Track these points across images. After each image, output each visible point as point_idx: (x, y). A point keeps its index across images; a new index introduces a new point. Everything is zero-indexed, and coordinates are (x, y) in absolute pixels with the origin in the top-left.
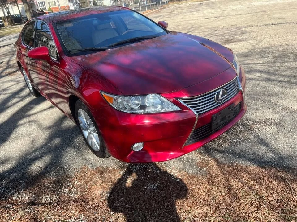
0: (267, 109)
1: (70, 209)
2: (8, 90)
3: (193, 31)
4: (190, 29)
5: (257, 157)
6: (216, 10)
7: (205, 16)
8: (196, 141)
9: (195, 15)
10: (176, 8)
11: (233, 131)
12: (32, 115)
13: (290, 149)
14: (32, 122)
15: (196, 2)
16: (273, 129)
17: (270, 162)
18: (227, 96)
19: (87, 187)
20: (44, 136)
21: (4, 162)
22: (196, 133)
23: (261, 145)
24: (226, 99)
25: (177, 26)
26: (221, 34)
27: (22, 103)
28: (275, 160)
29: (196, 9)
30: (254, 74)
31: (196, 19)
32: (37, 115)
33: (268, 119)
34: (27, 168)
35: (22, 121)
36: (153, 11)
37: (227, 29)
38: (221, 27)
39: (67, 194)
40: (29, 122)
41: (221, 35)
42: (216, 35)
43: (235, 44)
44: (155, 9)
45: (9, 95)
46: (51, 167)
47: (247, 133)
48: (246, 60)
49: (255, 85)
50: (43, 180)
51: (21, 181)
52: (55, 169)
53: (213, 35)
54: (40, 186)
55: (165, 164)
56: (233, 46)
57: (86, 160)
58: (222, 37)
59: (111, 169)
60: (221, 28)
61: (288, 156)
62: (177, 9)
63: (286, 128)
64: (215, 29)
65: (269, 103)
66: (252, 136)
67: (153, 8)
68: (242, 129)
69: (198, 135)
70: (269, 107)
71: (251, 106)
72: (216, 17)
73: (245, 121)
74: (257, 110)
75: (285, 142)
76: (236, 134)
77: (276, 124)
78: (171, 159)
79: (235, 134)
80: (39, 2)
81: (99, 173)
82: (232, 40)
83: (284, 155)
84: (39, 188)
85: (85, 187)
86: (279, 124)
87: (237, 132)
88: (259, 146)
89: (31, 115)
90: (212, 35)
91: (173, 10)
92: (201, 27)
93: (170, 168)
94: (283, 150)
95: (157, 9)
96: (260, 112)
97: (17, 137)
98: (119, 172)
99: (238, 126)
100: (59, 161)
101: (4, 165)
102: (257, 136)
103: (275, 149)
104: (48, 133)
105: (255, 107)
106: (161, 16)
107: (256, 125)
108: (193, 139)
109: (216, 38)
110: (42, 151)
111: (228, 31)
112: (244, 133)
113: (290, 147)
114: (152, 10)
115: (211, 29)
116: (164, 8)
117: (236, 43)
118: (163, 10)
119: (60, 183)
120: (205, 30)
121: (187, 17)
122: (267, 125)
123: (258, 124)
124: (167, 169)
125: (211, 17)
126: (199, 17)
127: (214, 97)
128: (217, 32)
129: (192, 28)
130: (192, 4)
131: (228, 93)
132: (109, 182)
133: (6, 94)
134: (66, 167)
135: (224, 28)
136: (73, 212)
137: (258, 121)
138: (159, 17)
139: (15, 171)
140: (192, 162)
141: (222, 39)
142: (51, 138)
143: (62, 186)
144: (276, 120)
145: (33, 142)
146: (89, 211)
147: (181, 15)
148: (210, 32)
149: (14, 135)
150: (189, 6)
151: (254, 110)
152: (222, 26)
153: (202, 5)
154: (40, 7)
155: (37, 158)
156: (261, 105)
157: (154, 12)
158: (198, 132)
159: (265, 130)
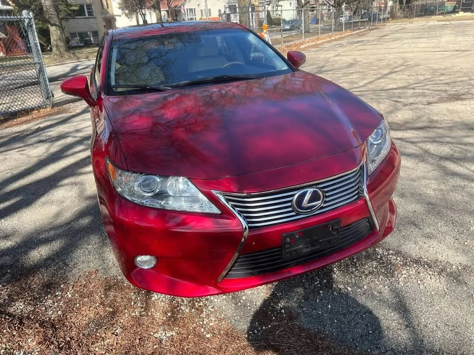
0: (449, 240)
1: (28, 335)
2: (81, 131)
3: (400, 71)
4: (396, 67)
5: (373, 332)
6: (466, 38)
7: (439, 47)
8: (251, 274)
9: (423, 44)
10: (396, 29)
11: (357, 270)
12: (85, 173)
13: (449, 335)
14: (76, 184)
15: (438, 21)
16: (438, 285)
17: (392, 350)
18: (326, 202)
19: (78, 305)
20: (76, 209)
21: (6, 237)
22: (252, 260)
23: (395, 309)
24: (322, 208)
25: (377, 61)
26: (448, 81)
27: (85, 153)
28: (405, 348)
29: (430, 33)
30: (468, 166)
31: (418, 52)
32: (88, 176)
33: (440, 262)
34: (26, 253)
35: (66, 181)
36: (354, 33)
37: (466, 75)
38: (455, 69)
39: (46, 308)
40: (72, 184)
41: (446, 84)
42: (439, 82)
43: (465, 102)
44: (360, 29)
45: (78, 139)
46: (54, 259)
47: (380, 279)
48: (468, 136)
49: (455, 188)
50: (33, 277)
51: (9, 271)
52: (57, 263)
53: (433, 83)
54: (24, 286)
55: (207, 299)
56: (459, 106)
57: (103, 260)
58: (448, 88)
59: (126, 285)
60: (454, 72)
61: (437, 348)
62: (397, 32)
63: (465, 288)
64: (444, 72)
65: (461, 229)
66: (386, 287)
67: (357, 28)
68: (376, 268)
69: (256, 264)
70: (458, 237)
71: (422, 227)
72: (457, 51)
73: (392, 254)
74: (429, 237)
75: (447, 316)
76: (359, 277)
77: (450, 275)
78: (220, 294)
79: (356, 276)
80: (187, 9)
81: (105, 286)
82: (464, 95)
83: (430, 343)
84: (22, 287)
85: (75, 304)
86: (456, 277)
87: (364, 272)
88: (390, 310)
89: (82, 174)
90: (430, 83)
91: (388, 33)
92: (418, 65)
93: (210, 309)
94: (432, 332)
95: (362, 30)
96: (434, 243)
97: (44, 204)
98: (133, 294)
99: (373, 260)
100: (68, 254)
101: (5, 240)
102: (396, 288)
103: (418, 325)
104: (84, 205)
105: (428, 230)
106: (363, 41)
107: (408, 268)
108: (245, 269)
109: (434, 88)
110: (60, 231)
111: (466, 79)
112: (376, 278)
113: (452, 331)
114: (354, 30)
115: (435, 70)
116: (377, 28)
117: (467, 102)
118: (372, 31)
119: (49, 287)
120: (422, 71)
121: (406, 46)
122: (430, 273)
123: (415, 265)
124: (205, 310)
125: (449, 49)
126: (427, 47)
127: (291, 201)
128: (442, 78)
129: (402, 65)
130: (428, 24)
131: (327, 197)
132: (110, 307)
133: (75, 137)
134: (71, 264)
135: (460, 72)
136: (29, 340)
137: (417, 262)
138: (358, 42)
139: (11, 254)
140: (250, 309)
141: (446, 91)
142: (82, 214)
143: (49, 293)
144: (454, 267)
145: (57, 215)
146: (48, 346)
147: (397, 42)
148: (429, 77)
149: (43, 199)
150: (423, 27)
151: (423, 236)
152: (458, 68)
153: (447, 27)
154: (188, 16)
155: (46, 241)
156: (445, 229)
157: (356, 34)
158: (256, 260)
159: (419, 282)
